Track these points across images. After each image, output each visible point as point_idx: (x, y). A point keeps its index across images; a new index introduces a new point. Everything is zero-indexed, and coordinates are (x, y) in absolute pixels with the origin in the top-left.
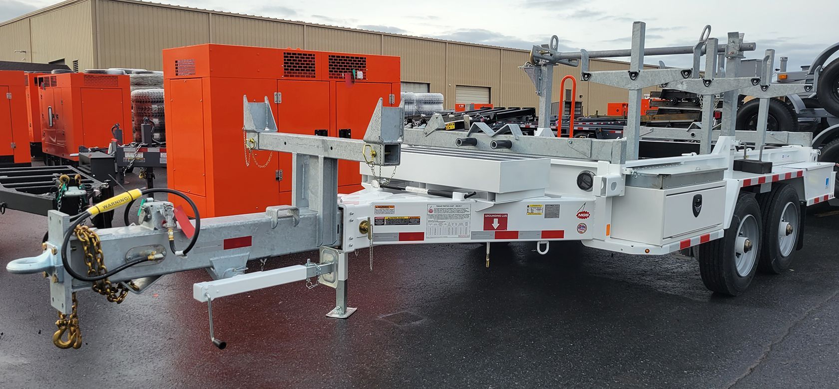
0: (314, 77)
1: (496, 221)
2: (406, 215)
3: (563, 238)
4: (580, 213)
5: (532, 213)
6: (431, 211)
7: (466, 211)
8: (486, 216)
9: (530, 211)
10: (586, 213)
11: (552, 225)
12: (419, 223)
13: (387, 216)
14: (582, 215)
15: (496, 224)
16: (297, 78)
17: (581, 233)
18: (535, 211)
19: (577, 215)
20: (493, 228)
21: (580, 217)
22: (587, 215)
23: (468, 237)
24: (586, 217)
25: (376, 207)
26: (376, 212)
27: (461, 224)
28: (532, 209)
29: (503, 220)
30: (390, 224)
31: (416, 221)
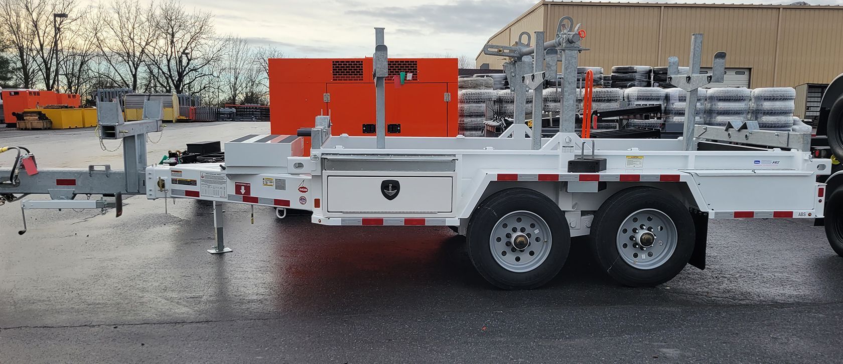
0: (362, 80)
1: (243, 188)
2: (189, 178)
3: (289, 206)
4: (301, 188)
5: (266, 185)
6: (202, 177)
7: (224, 179)
8: (237, 184)
9: (265, 183)
10: (305, 188)
11: (281, 195)
12: (195, 184)
13: (178, 178)
14: (302, 189)
15: (243, 191)
16: (355, 82)
17: (302, 204)
18: (269, 183)
19: (299, 189)
20: (241, 194)
21: (301, 191)
22: (305, 190)
23: (226, 198)
24: (306, 192)
25: (172, 171)
26: (172, 175)
27: (221, 188)
28: (267, 182)
29: (248, 188)
30: (180, 184)
31: (193, 183)
